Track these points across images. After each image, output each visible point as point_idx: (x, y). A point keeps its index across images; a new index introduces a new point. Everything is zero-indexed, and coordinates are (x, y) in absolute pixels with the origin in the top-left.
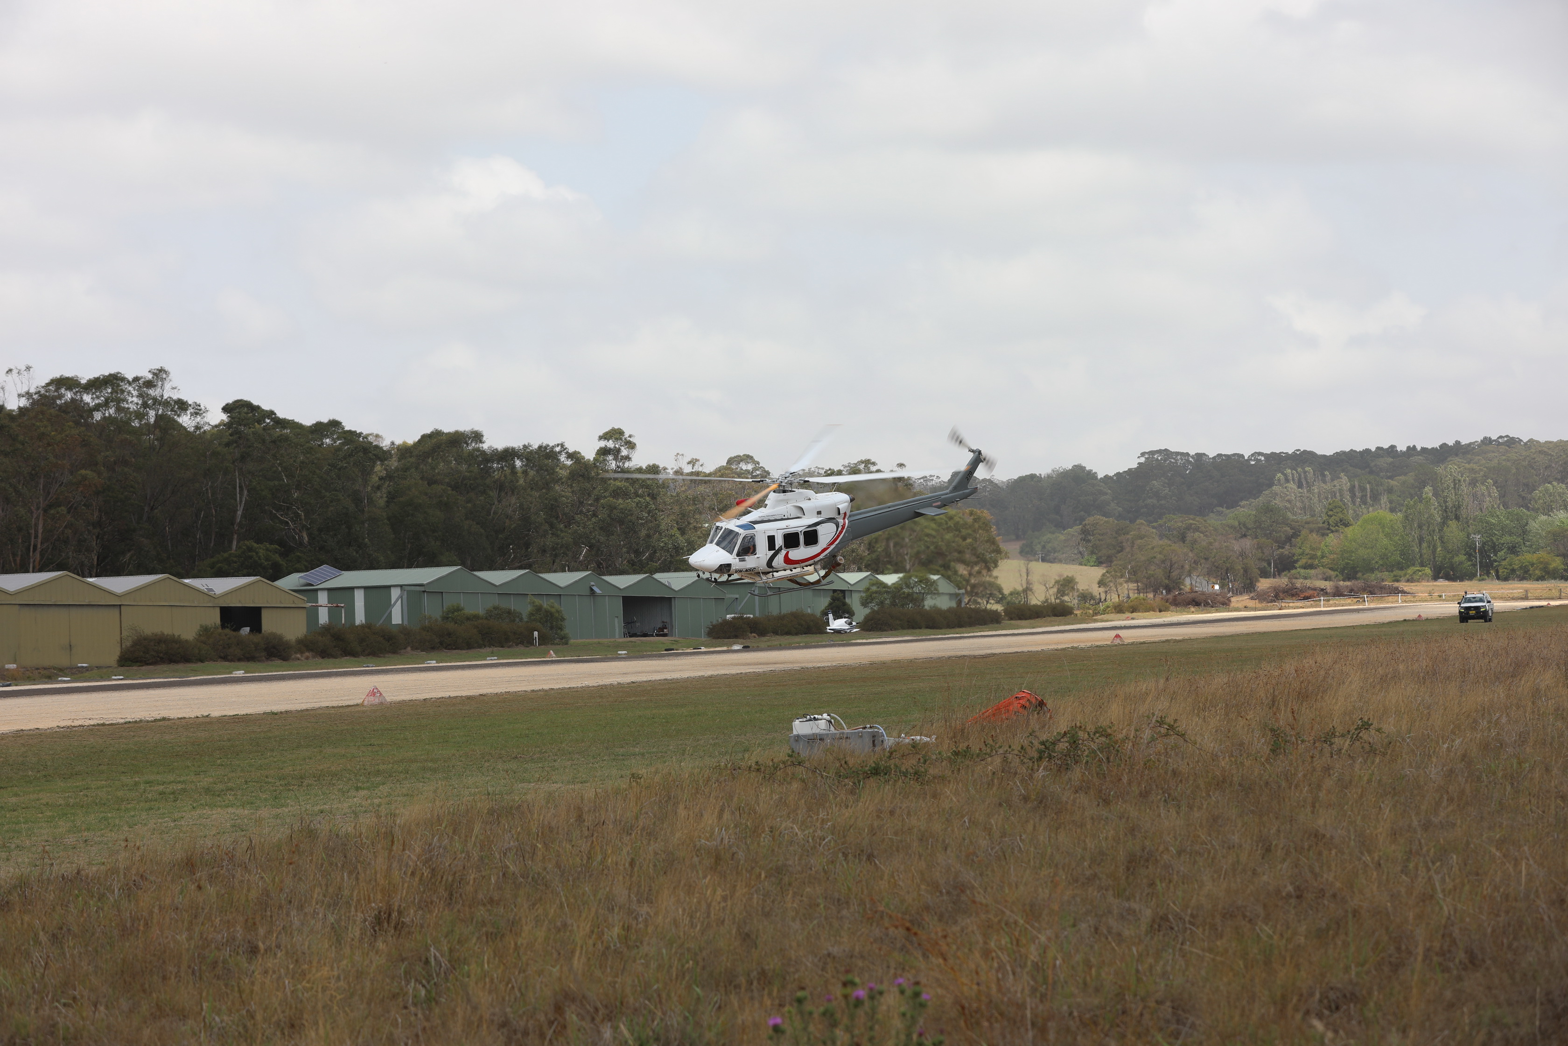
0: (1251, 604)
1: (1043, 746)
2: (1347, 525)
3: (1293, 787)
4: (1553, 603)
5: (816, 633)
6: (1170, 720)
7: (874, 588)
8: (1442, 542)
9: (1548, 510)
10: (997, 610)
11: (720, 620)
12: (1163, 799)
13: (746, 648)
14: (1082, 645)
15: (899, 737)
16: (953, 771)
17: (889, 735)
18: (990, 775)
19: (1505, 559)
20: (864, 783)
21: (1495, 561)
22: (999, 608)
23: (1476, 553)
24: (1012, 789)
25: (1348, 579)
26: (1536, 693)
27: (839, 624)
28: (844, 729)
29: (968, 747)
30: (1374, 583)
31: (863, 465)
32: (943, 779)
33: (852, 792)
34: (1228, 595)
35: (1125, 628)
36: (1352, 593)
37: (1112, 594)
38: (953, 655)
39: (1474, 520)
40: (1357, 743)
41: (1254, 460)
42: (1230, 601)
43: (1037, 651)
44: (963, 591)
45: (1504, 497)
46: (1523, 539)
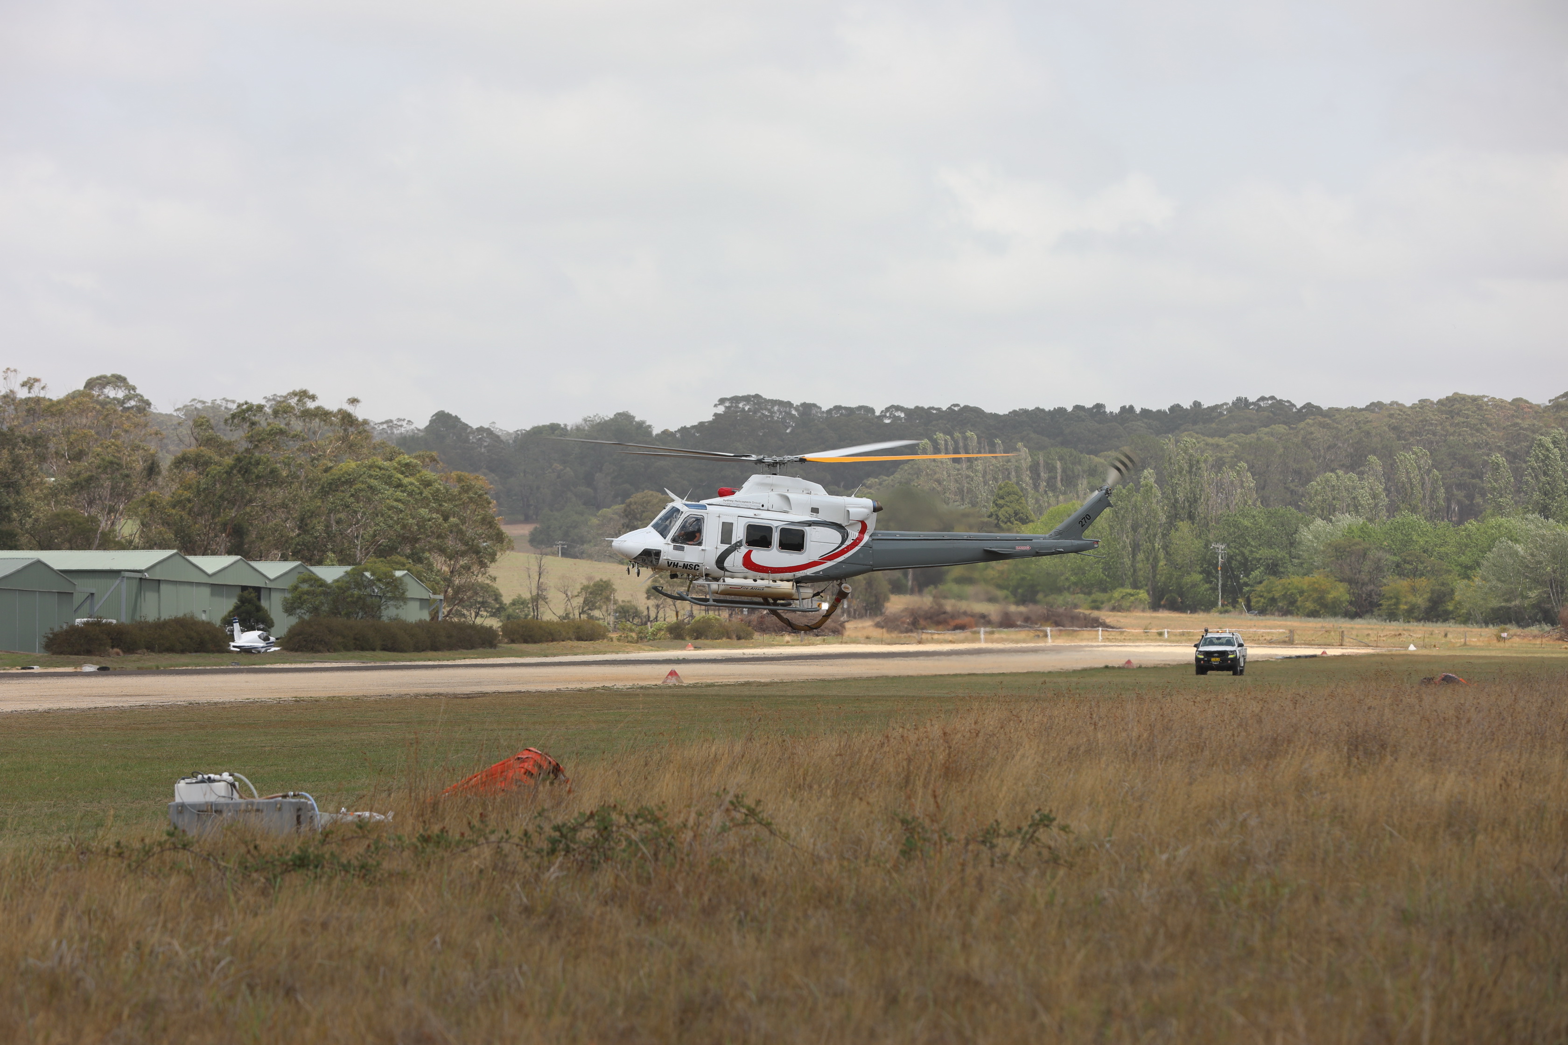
0: (877, 633)
1: (557, 834)
2: (1025, 521)
3: (933, 909)
4: (1332, 652)
5: (213, 652)
6: (750, 802)
7: (305, 587)
8: (1167, 553)
9: (1328, 512)
10: (491, 627)
11: (65, 627)
12: (738, 918)
13: (104, 670)
14: (619, 685)
15: (338, 811)
16: (419, 866)
17: (323, 809)
18: (476, 873)
19: (1261, 582)
20: (282, 879)
21: (1246, 584)
22: (494, 623)
23: (1217, 571)
24: (508, 895)
25: (1022, 601)
26: (1303, 785)
27: (249, 638)
28: (254, 797)
29: (443, 830)
30: (1061, 610)
31: (296, 398)
32: (403, 876)
33: (264, 892)
34: (842, 619)
35: (685, 661)
36: (1028, 621)
37: (667, 609)
38: (422, 692)
39: (1217, 523)
40: (1032, 848)
41: (890, 418)
42: (844, 627)
43: (551, 692)
44: (441, 597)
45: (1263, 488)
46: (1290, 553)
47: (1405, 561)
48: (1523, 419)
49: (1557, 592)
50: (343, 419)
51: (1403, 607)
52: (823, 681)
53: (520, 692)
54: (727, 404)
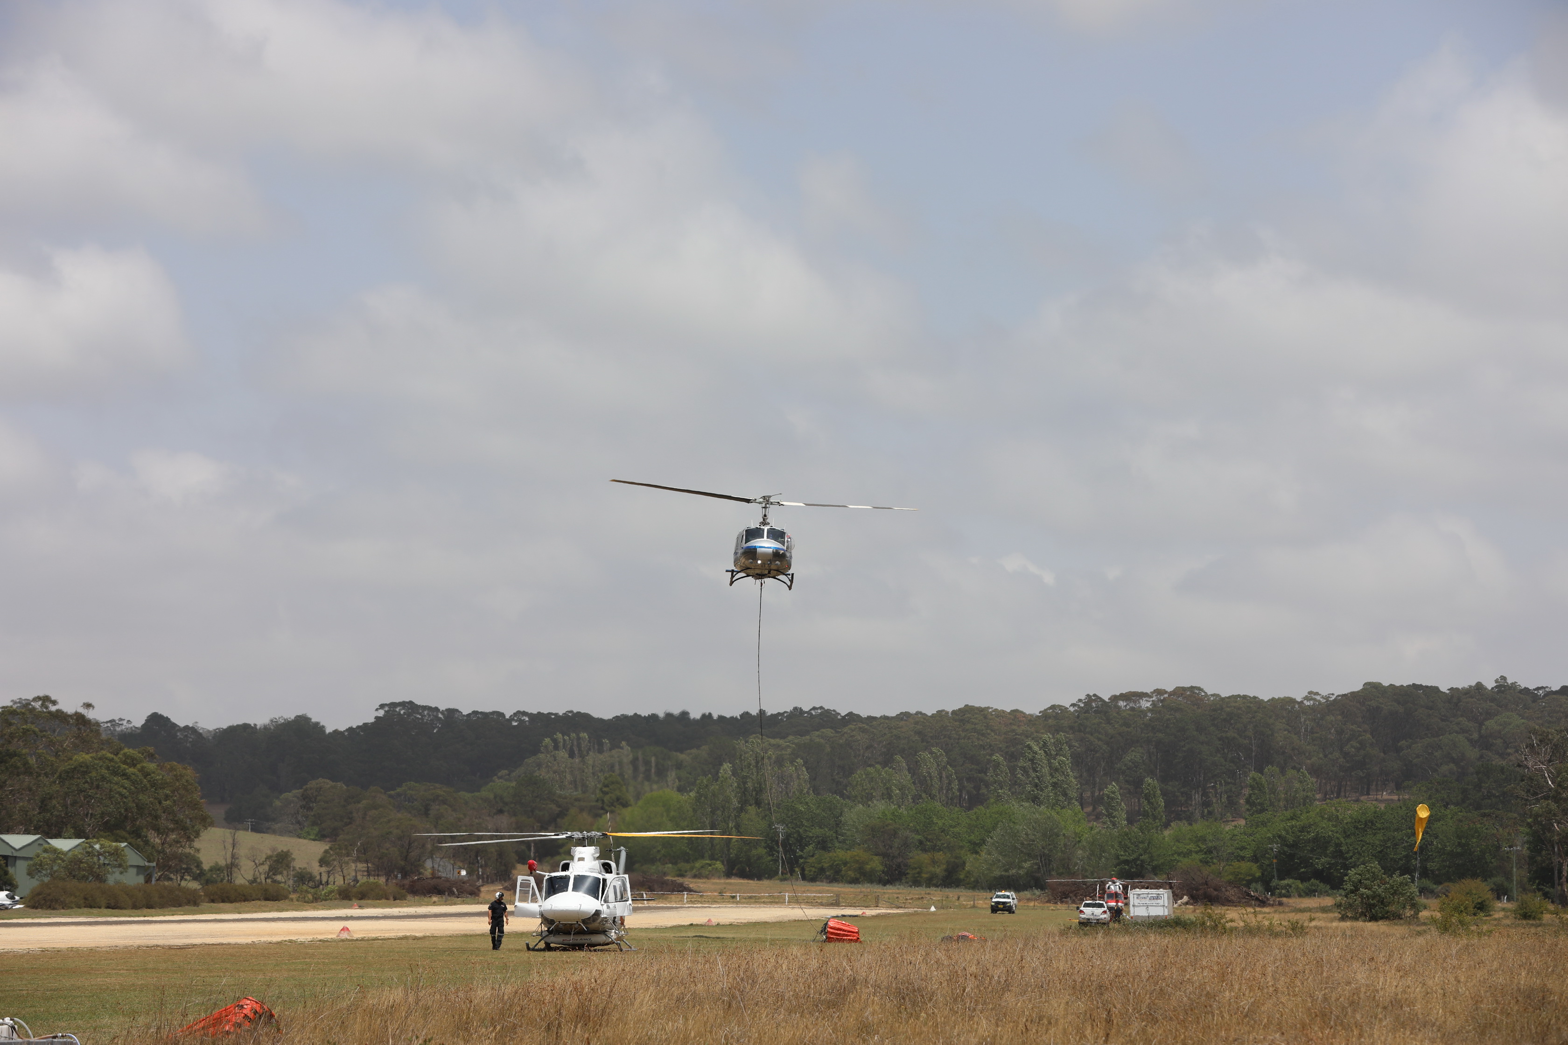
2: (625, 805)
4: (870, 912)
7: (45, 855)
9: (867, 798)
10: (194, 889)
14: (301, 939)
19: (813, 856)
21: (801, 857)
22: (195, 886)
23: (778, 847)
28: (30, 1037)
30: (654, 877)
31: (40, 703)
34: (477, 883)
35: (353, 919)
37: (337, 875)
39: (778, 807)
41: (516, 721)
42: (479, 891)
43: (247, 944)
44: (154, 864)
45: (815, 779)
46: (836, 832)
47: (927, 839)
48: (1019, 726)
49: (1046, 864)
50: (77, 720)
51: (925, 876)
52: (466, 936)
53: (223, 944)
54: (387, 709)
